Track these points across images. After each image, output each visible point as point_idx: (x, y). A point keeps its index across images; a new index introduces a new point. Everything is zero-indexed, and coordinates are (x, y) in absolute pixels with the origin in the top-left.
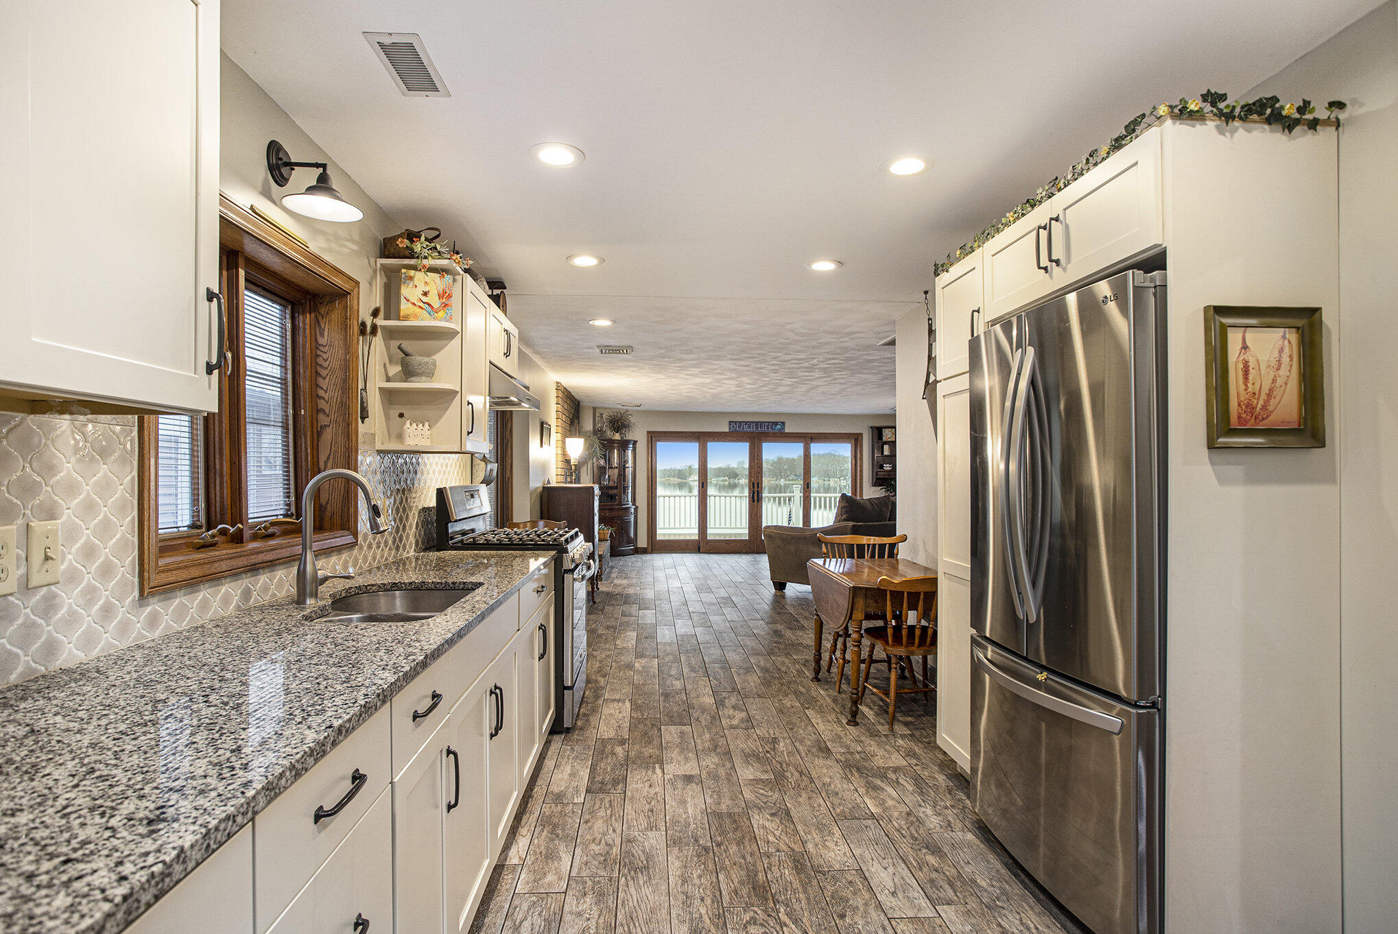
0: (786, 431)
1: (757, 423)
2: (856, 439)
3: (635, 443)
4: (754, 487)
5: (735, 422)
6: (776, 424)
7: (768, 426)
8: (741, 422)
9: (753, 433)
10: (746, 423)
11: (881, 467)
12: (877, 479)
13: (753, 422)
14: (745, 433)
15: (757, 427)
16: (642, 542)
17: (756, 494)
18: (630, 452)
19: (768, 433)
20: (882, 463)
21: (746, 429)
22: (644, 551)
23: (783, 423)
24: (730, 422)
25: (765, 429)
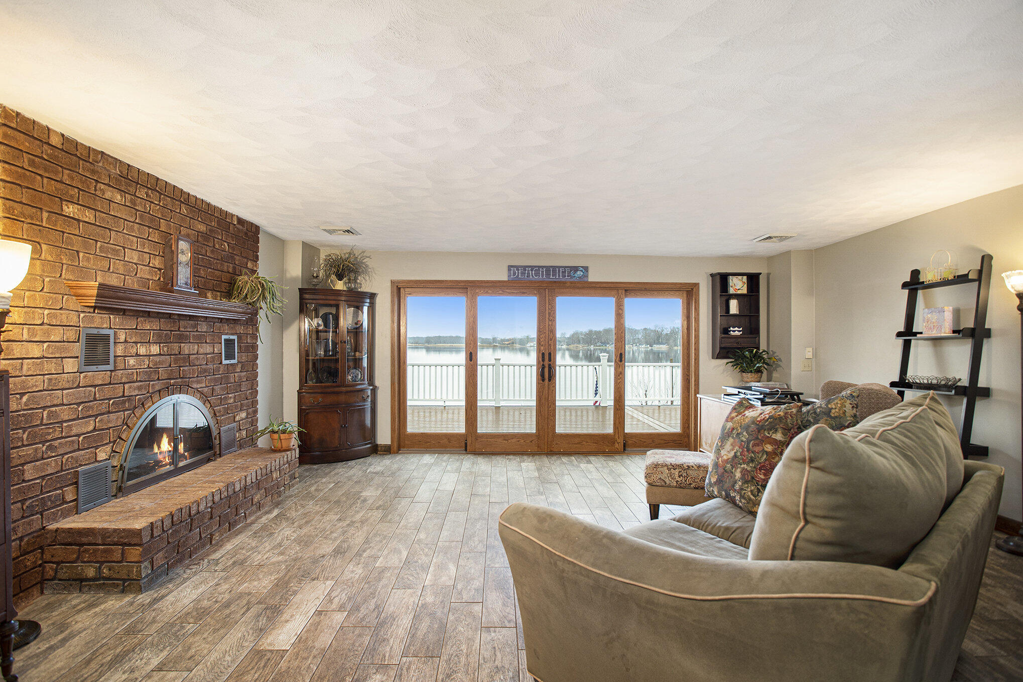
0: (590, 280)
1: (548, 268)
2: (689, 292)
3: (373, 296)
4: (543, 360)
5: (517, 267)
6: (575, 269)
7: (564, 272)
8: (525, 267)
9: (542, 282)
10: (532, 267)
11: (726, 331)
12: (721, 348)
13: (543, 267)
14: (531, 282)
15: (548, 274)
16: (384, 437)
17: (546, 370)
18: (365, 309)
19: (565, 283)
20: (726, 326)
21: (533, 277)
22: (387, 450)
23: (586, 269)
24: (510, 267)
25: (559, 277)
